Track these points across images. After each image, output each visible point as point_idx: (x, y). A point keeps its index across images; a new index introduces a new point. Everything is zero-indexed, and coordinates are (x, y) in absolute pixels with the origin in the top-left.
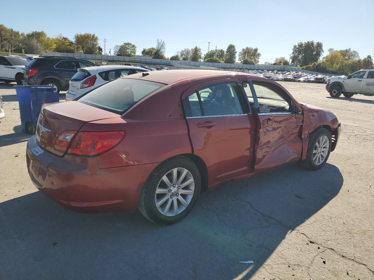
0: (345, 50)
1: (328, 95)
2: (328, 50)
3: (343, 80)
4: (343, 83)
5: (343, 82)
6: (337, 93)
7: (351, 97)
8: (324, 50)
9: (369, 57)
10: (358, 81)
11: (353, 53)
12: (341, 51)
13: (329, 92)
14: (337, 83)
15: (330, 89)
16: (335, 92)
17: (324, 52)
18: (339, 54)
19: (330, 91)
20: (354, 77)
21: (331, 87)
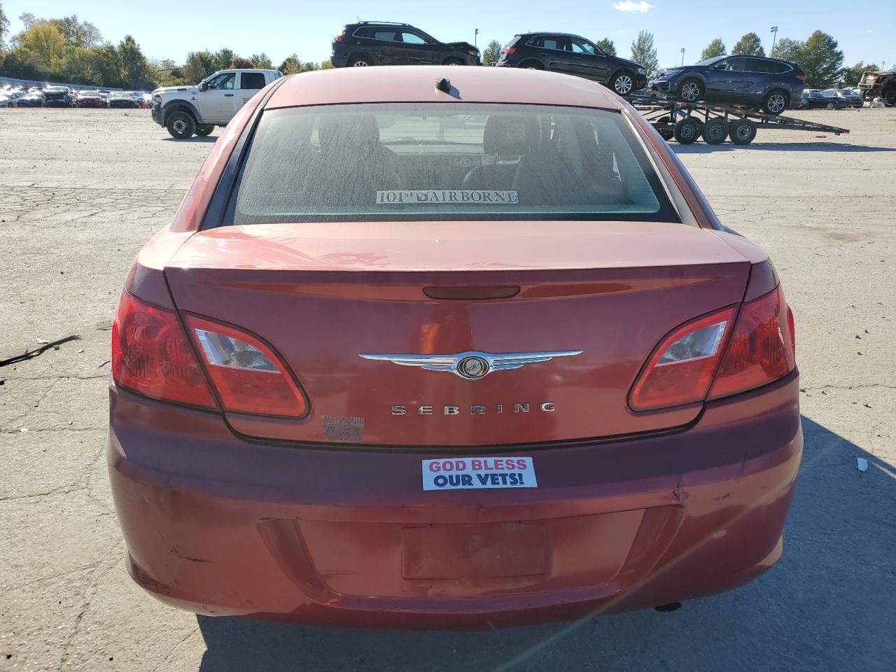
0: (63, 20)
1: (165, 133)
2: (21, 18)
3: (193, 96)
4: (192, 102)
5: (193, 99)
6: (186, 128)
7: (209, 135)
8: (8, 18)
9: (129, 39)
10: (226, 95)
11: (86, 28)
12: (55, 22)
13: (164, 126)
14: (178, 104)
15: (166, 118)
16: (179, 126)
17: (9, 22)
18: (54, 29)
19: (167, 123)
20: (213, 88)
21: (168, 114)
